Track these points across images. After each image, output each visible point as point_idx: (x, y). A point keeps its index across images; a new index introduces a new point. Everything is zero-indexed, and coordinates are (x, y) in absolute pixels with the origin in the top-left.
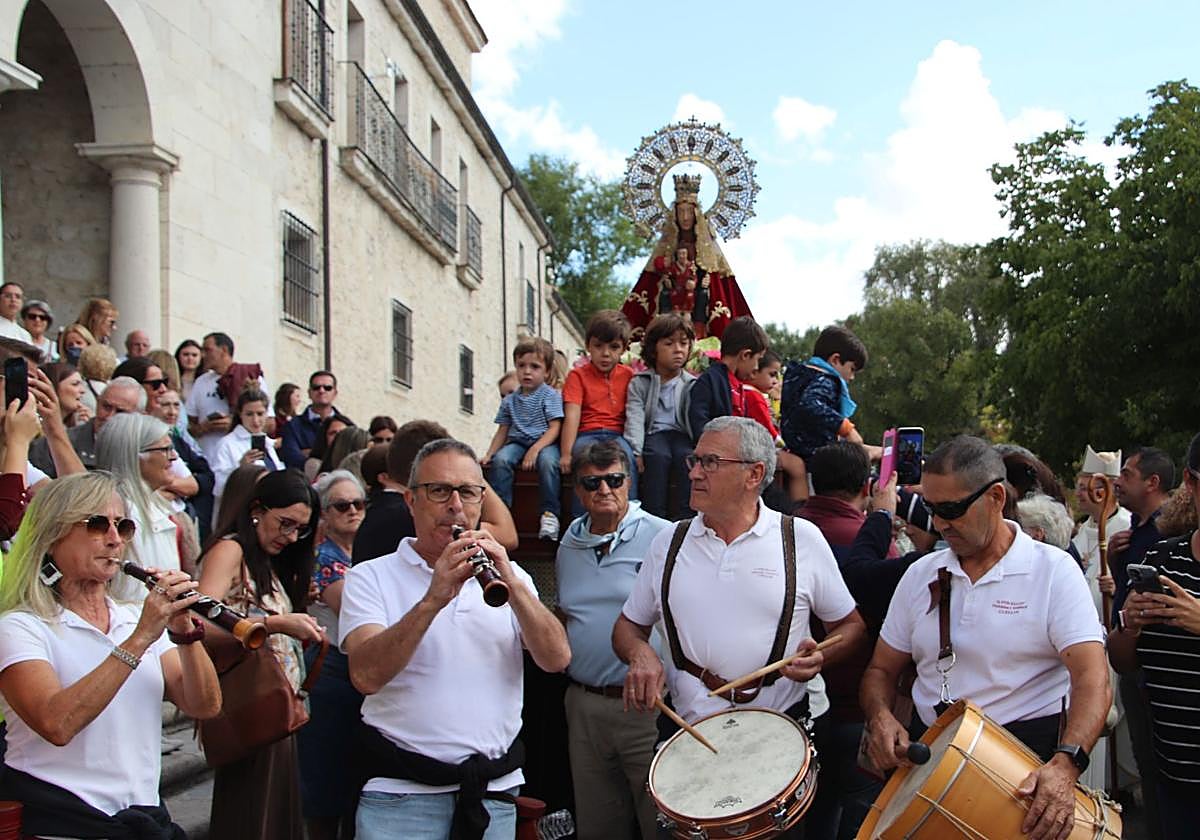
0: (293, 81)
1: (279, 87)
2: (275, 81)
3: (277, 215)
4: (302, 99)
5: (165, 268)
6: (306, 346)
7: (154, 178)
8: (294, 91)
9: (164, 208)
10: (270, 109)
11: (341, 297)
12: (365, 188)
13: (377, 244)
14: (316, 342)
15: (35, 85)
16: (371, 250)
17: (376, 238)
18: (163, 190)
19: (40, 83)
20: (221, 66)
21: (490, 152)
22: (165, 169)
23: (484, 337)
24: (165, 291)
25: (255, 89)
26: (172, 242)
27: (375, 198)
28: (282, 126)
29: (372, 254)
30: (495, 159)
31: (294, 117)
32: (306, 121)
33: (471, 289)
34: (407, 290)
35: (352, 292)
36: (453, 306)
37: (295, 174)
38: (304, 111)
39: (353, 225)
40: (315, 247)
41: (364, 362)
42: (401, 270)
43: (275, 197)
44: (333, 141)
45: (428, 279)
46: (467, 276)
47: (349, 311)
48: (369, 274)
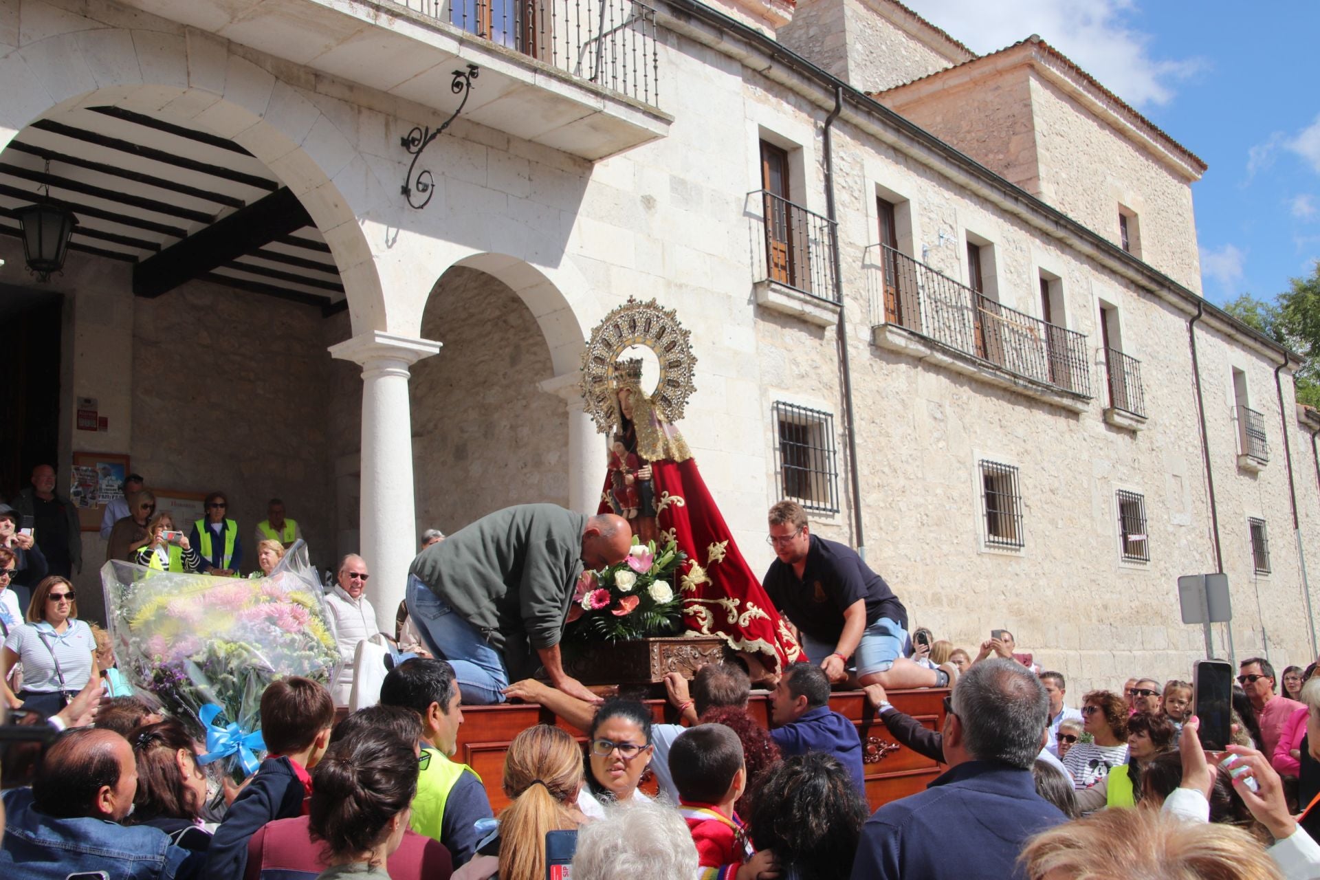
0: (772, 282)
1: (760, 290)
2: (756, 284)
3: (768, 406)
4: (788, 296)
6: (825, 525)
8: (774, 291)
10: (751, 312)
11: (886, 470)
12: (918, 361)
13: (948, 410)
14: (843, 520)
15: (437, 351)
16: (939, 416)
17: (947, 404)
19: (441, 349)
20: (681, 286)
21: (1153, 287)
23: (1168, 476)
25: (730, 297)
27: (937, 368)
28: (770, 324)
29: (942, 421)
30: (1165, 294)
31: (790, 313)
32: (803, 313)
33: (1133, 433)
34: (1013, 447)
35: (907, 462)
36: (1101, 453)
37: (797, 364)
38: (795, 305)
39: (904, 397)
40: (836, 428)
41: (935, 528)
42: (998, 429)
43: (763, 392)
44: (862, 323)
45: (1050, 431)
46: (1117, 419)
47: (902, 482)
48: (938, 440)
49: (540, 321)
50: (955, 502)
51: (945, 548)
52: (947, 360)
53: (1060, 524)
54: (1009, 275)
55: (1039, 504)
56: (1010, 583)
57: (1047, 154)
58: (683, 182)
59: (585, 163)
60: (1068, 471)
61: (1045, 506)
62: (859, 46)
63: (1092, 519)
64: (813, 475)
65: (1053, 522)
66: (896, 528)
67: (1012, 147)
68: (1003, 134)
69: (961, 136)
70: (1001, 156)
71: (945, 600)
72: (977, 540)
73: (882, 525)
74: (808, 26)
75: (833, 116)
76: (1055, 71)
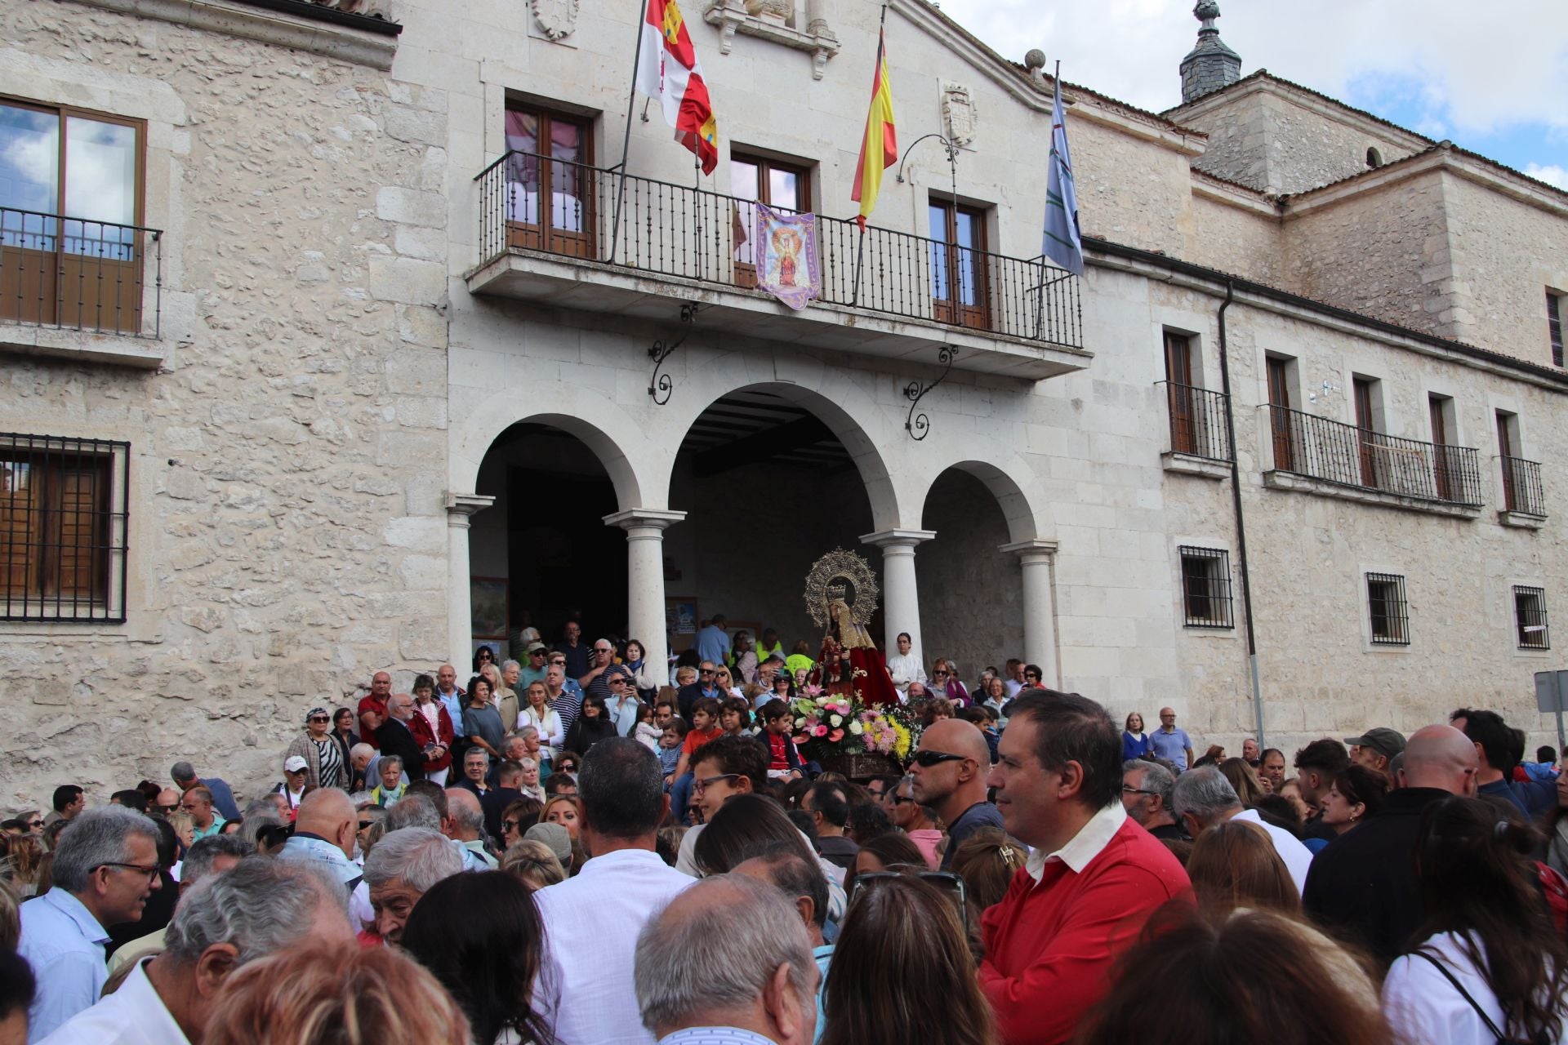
0: (1175, 452)
1: (1166, 459)
2: (1163, 455)
3: (1174, 549)
4: (1188, 461)
5: (1055, 615)
6: (1219, 639)
7: (1044, 559)
8: (1177, 459)
9: (1052, 576)
10: (1159, 475)
11: (1276, 590)
12: (1307, 493)
13: (1334, 534)
14: (1238, 633)
15: (933, 537)
16: (1326, 539)
17: (1333, 528)
18: (1051, 564)
19: (935, 535)
20: (1103, 465)
21: (1558, 386)
22: (1051, 551)
24: (1056, 630)
25: (1143, 468)
26: (1060, 597)
27: (1324, 497)
28: (1176, 484)
29: (1327, 543)
32: (1202, 472)
33: (1531, 531)
34: (1400, 557)
35: (1295, 581)
36: (1496, 553)
37: (1198, 513)
38: (1195, 468)
39: (1293, 528)
40: (1234, 559)
41: (1322, 634)
42: (1385, 544)
43: (1169, 539)
44: (1254, 470)
45: (1439, 540)
46: (1512, 521)
47: (1291, 598)
48: (1325, 560)
49: (1000, 501)
50: (1342, 611)
51: (1331, 650)
52: (1332, 491)
53: (1449, 621)
54: (1397, 405)
55: (1427, 606)
56: (1396, 677)
57: (1462, 253)
58: (1103, 383)
59: (1029, 382)
60: (1458, 574)
61: (1433, 607)
62: (1278, 145)
63: (1485, 614)
64: (1211, 601)
65: (1441, 620)
66: (1285, 637)
67: (1427, 248)
68: (1418, 235)
69: (1377, 237)
70: (1416, 257)
71: (1331, 693)
72: (1362, 641)
73: (1273, 635)
74: (1227, 126)
75: (1228, 300)
76: (1471, 168)
